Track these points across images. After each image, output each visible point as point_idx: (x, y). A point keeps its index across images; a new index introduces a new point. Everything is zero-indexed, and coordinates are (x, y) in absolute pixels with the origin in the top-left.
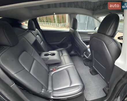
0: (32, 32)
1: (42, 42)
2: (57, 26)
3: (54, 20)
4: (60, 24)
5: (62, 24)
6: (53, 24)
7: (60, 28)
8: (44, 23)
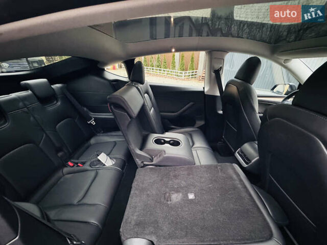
0: (137, 88)
1: (153, 108)
2: (177, 76)
3: (174, 63)
4: (183, 72)
5: (189, 73)
6: (169, 71)
7: (184, 80)
8: (153, 69)
